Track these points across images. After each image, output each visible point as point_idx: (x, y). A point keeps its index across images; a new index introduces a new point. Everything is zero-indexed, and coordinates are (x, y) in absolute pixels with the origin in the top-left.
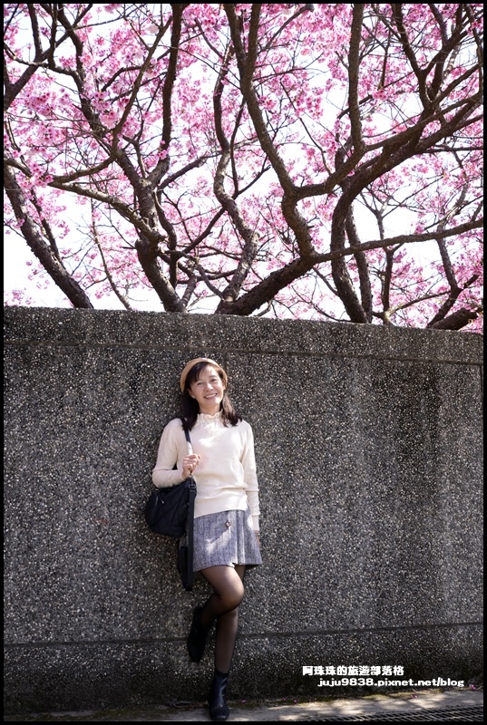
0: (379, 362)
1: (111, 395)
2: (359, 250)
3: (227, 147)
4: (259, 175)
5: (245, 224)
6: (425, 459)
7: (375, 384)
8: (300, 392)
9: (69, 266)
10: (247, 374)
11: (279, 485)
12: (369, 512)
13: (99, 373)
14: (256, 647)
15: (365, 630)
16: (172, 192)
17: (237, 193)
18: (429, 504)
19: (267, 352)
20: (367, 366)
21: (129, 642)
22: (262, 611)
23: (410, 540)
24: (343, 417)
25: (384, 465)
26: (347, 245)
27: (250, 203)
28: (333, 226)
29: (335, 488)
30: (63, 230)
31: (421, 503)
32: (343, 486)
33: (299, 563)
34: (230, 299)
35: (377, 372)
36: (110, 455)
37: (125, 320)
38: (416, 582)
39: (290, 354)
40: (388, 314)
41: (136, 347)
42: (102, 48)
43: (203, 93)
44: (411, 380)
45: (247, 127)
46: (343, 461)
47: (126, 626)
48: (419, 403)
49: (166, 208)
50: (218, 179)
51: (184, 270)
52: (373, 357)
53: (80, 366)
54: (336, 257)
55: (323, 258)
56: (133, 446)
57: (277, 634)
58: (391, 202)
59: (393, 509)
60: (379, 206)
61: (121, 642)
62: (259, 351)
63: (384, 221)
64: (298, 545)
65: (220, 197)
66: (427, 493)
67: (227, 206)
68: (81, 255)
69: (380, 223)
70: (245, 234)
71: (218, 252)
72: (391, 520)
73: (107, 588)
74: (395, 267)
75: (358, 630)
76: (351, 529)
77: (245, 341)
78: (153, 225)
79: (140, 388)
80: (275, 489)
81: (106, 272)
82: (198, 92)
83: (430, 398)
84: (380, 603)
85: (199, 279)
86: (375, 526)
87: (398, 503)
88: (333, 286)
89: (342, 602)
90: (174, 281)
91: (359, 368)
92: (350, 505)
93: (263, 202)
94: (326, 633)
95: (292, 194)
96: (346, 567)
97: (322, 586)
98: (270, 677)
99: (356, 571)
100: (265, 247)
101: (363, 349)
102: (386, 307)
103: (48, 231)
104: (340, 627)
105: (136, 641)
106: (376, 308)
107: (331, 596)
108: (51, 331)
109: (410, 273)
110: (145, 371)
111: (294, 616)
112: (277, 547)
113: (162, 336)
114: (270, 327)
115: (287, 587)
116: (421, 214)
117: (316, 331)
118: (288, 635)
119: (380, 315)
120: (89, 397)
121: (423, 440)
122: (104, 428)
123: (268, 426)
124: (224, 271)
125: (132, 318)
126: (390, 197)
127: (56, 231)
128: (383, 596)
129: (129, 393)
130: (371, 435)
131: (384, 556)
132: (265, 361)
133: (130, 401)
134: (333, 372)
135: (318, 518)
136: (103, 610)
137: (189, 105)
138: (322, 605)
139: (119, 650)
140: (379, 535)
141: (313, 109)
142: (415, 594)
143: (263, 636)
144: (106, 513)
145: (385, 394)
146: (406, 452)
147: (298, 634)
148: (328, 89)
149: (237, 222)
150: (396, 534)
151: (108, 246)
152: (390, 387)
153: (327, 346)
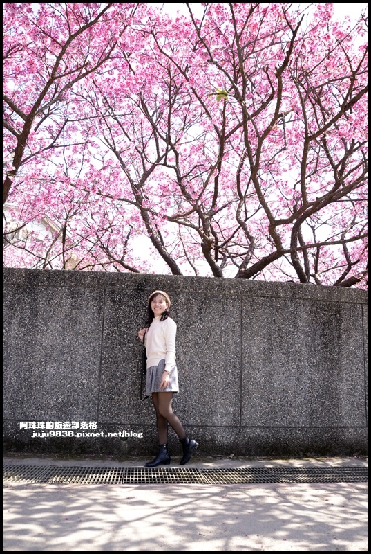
0: (313, 302)
1: (190, 314)
2: (304, 249)
3: (242, 198)
4: (257, 211)
5: (250, 234)
6: (335, 348)
7: (311, 312)
8: (276, 315)
9: (168, 250)
10: (252, 306)
11: (265, 358)
12: (307, 372)
13: (185, 304)
14: (253, 432)
15: (304, 427)
16: (216, 217)
17: (247, 219)
18: (336, 369)
19: (261, 296)
20: (307, 304)
21: (196, 426)
22: (256, 416)
23: (327, 386)
24: (296, 327)
25: (315, 350)
26: (299, 246)
27: (252, 222)
28: (292, 235)
29: (291, 360)
30: (166, 234)
31: (332, 369)
32: (295, 359)
33: (274, 394)
34: (243, 269)
35: (312, 307)
36: (189, 341)
37: (197, 281)
38: (329, 406)
39: (272, 297)
40: (317, 275)
41: (202, 293)
42: (186, 153)
43: (231, 172)
44: (328, 310)
45: (252, 187)
46: (295, 348)
47: (194, 419)
48: (332, 321)
49: (213, 224)
50: (238, 212)
51: (221, 253)
52: (310, 299)
53: (177, 301)
54: (293, 252)
55: (287, 252)
56: (199, 338)
57: (263, 427)
58: (319, 221)
59: (319, 371)
60: (313, 224)
61: (192, 426)
62: (257, 296)
63: (316, 231)
64: (274, 386)
65: (239, 221)
66: (335, 364)
67: (242, 225)
68: (174, 245)
69: (314, 232)
70: (251, 238)
71: (237, 244)
72: (318, 376)
73: (186, 401)
74: (321, 252)
75: (301, 427)
76: (298, 379)
77: (251, 291)
78: (209, 236)
79: (203, 311)
80: (263, 360)
81: (185, 252)
82: (229, 172)
83: (337, 319)
84: (312, 415)
85: (228, 257)
86: (310, 379)
87: (321, 368)
88: (291, 262)
89: (294, 414)
90: (216, 258)
91: (304, 305)
92: (298, 368)
93: (259, 222)
94: (286, 427)
95: (274, 223)
96: (296, 397)
97: (284, 406)
98: (259, 446)
99: (300, 399)
100: (259, 243)
101: (306, 295)
102: (316, 272)
103: (160, 234)
104: (292, 425)
105: (199, 426)
106: (312, 272)
107: (289, 410)
108: (165, 285)
109: (328, 254)
110: (206, 304)
111: (271, 419)
112: (264, 386)
113: (214, 288)
114: (262, 284)
115: (268, 405)
116: (334, 227)
117: (284, 287)
118: (268, 427)
119: (314, 276)
120: (180, 315)
121: (333, 339)
122: (187, 329)
123: (261, 330)
124: (239, 253)
125: (200, 280)
126: (319, 219)
127: (163, 234)
128: (313, 411)
129: (198, 314)
130: (309, 336)
131: (314, 393)
132: (260, 300)
133: (199, 317)
134: (291, 306)
135: (283, 374)
136: (185, 411)
137: (225, 178)
138: (284, 414)
139: (191, 430)
140: (312, 383)
141: (284, 185)
142: (329, 411)
143: (257, 427)
144: (187, 367)
145: (316, 317)
146: (326, 344)
147: (273, 427)
148: (290, 169)
149: (247, 234)
150: (320, 382)
151: (186, 241)
152: (318, 314)
153: (289, 294)
